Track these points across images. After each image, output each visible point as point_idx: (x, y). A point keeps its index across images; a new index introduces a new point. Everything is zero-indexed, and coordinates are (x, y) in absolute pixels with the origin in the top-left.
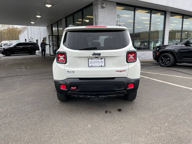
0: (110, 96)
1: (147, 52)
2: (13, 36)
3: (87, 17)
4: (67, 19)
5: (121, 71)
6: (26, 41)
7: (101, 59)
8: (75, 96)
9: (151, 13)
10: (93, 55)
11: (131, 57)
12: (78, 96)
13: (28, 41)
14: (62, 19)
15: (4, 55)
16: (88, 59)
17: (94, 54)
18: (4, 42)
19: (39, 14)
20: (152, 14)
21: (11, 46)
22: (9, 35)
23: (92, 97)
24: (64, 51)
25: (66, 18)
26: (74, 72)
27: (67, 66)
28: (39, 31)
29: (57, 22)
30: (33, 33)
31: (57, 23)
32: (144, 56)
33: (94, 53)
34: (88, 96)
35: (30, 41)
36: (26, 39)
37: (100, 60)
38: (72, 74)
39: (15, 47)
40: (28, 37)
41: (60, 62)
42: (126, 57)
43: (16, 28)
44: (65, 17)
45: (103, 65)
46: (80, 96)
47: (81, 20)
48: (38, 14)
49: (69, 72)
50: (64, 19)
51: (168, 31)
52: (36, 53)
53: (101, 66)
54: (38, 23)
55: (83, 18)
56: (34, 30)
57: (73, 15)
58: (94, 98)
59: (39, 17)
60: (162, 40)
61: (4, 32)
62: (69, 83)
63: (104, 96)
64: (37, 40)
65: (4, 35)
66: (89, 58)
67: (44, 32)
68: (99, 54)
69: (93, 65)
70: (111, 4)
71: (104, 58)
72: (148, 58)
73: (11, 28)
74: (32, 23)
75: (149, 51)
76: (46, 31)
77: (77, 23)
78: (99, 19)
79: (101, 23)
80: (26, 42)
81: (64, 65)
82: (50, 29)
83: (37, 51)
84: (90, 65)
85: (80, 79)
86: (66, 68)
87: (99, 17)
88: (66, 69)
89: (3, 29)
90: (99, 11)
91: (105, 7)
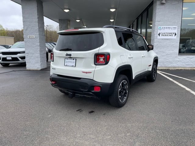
0: (86, 96)
5: (86, 73)
7: (73, 59)
11: (102, 59)
16: (65, 59)
19: (113, 18)
26: (55, 69)
33: (67, 54)
37: (72, 61)
42: (94, 59)
44: (137, 18)
45: (74, 65)
48: (111, 18)
49: (53, 69)
50: (136, 20)
55: (147, 18)
59: (112, 21)
63: (80, 95)
68: (70, 55)
69: (68, 64)
71: (75, 59)
78: (156, 17)
84: (65, 65)
90: (157, 8)
91: (165, 3)
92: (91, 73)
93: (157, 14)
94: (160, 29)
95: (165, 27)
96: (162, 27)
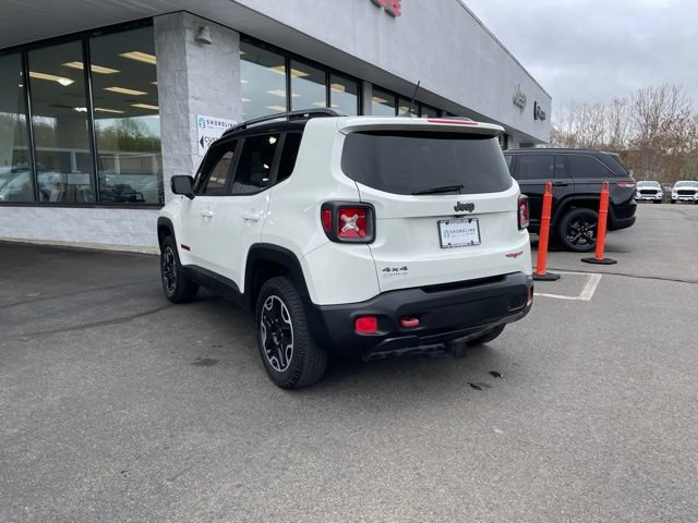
5: (515, 255)
7: (470, 221)
8: (379, 356)
10: (456, 209)
12: (389, 352)
16: (439, 223)
17: (460, 207)
23: (435, 346)
24: (364, 199)
26: (405, 269)
27: (378, 250)
33: (458, 203)
34: (423, 347)
37: (465, 226)
38: (401, 277)
41: (348, 240)
42: (517, 214)
45: (476, 240)
46: (397, 351)
49: (389, 270)
53: (472, 243)
58: (439, 348)
62: (395, 307)
66: (440, 221)
68: (470, 207)
69: (454, 241)
70: (223, 34)
71: (478, 217)
78: (189, 82)
79: (197, 99)
81: (365, 247)
84: (445, 243)
85: (427, 289)
86: (377, 258)
87: (189, 77)
88: (381, 263)
91: (210, 43)
92: (521, 253)
93: (188, 71)
94: (202, 122)
95: (214, 120)
96: (206, 118)
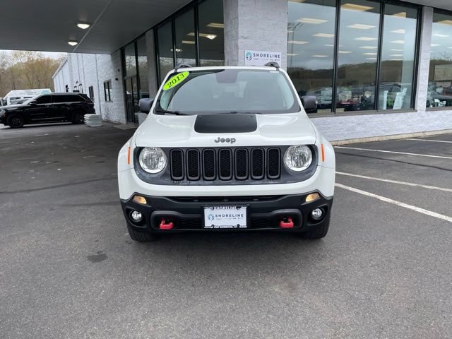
1: (371, 116)
2: (39, 79)
3: (209, 25)
4: (159, 31)
6: (67, 91)
9: (382, 12)
13: (70, 91)
14: (147, 34)
15: (5, 125)
18: (12, 94)
19: (85, 20)
20: (385, 16)
21: (25, 104)
22: (31, 77)
25: (155, 29)
28: (94, 66)
29: (135, 42)
30: (81, 70)
31: (133, 44)
32: (363, 129)
35: (75, 89)
36: (67, 86)
39: (33, 104)
40: (72, 80)
43: (49, 61)
44: (153, 28)
47: (193, 34)
48: (81, 20)
50: (151, 33)
51: (427, 59)
52: (84, 119)
54: (87, 44)
55: (196, 30)
56: (84, 63)
57: (172, 19)
59: (84, 26)
60: (410, 84)
61: (21, 71)
64: (91, 89)
65: (19, 76)
67: (105, 66)
72: (374, 132)
73: (37, 60)
74: (70, 43)
75: (378, 115)
76: (111, 64)
77: (184, 42)
78: (239, 26)
79: (246, 38)
80: (67, 94)
82: (119, 59)
83: (87, 116)
87: (239, 22)
89: (18, 63)
90: (239, 4)
93: (239, 18)
94: (249, 56)
95: (259, 53)
96: (252, 52)
